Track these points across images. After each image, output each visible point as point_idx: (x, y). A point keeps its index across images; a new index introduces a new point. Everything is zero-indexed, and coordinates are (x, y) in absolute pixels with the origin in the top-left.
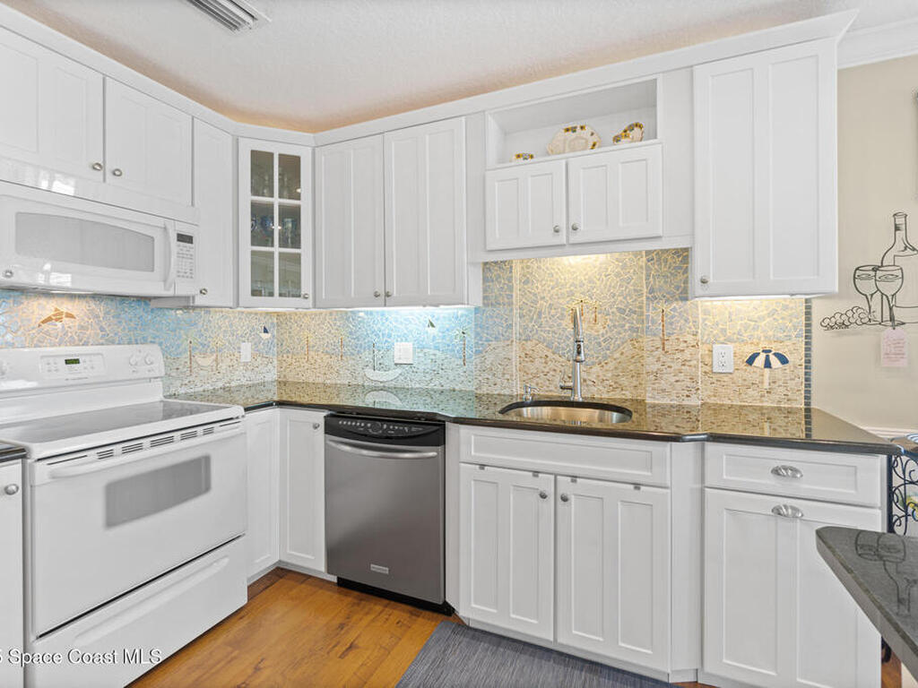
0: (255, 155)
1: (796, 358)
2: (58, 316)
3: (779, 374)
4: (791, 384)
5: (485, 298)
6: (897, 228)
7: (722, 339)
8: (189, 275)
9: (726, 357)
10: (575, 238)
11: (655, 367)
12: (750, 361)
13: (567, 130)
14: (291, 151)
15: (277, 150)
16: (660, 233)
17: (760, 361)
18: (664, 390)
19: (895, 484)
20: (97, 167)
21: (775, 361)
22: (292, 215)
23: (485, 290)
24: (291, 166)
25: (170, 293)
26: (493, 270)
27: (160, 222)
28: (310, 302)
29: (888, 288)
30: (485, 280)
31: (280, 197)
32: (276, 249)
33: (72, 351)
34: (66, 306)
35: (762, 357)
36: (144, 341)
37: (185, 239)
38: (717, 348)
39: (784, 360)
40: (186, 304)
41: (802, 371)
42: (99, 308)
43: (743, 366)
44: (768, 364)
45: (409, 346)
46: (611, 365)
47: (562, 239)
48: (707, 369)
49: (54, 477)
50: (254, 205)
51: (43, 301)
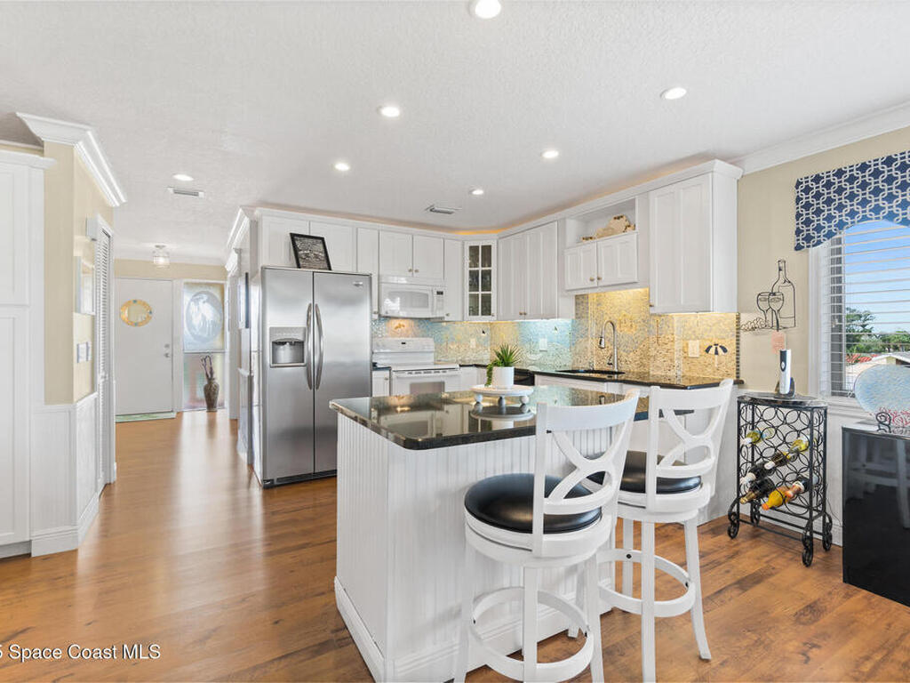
0: (471, 248)
1: (732, 349)
2: (400, 326)
3: (723, 359)
4: (729, 365)
5: (577, 314)
6: (780, 270)
7: (693, 337)
8: (442, 308)
9: (695, 348)
10: (601, 284)
11: (654, 353)
12: (707, 350)
13: (615, 218)
14: (486, 243)
15: (480, 244)
16: (636, 280)
17: (712, 350)
18: (658, 367)
19: (742, 424)
20: (410, 271)
21: (720, 350)
22: (487, 274)
23: (576, 309)
24: (487, 249)
25: (434, 316)
26: (580, 300)
27: (430, 288)
28: (495, 318)
29: (775, 306)
30: (576, 304)
31: (482, 266)
32: (480, 293)
33: (403, 339)
34: (402, 322)
35: (714, 347)
36: (428, 336)
37: (440, 293)
38: (691, 343)
39: (725, 350)
40: (441, 320)
41: (735, 357)
42: (412, 322)
43: (704, 353)
44: (717, 353)
45: (546, 340)
46: (638, 353)
47: (595, 283)
48: (685, 355)
49: (398, 377)
50: (470, 272)
51: (395, 321)
